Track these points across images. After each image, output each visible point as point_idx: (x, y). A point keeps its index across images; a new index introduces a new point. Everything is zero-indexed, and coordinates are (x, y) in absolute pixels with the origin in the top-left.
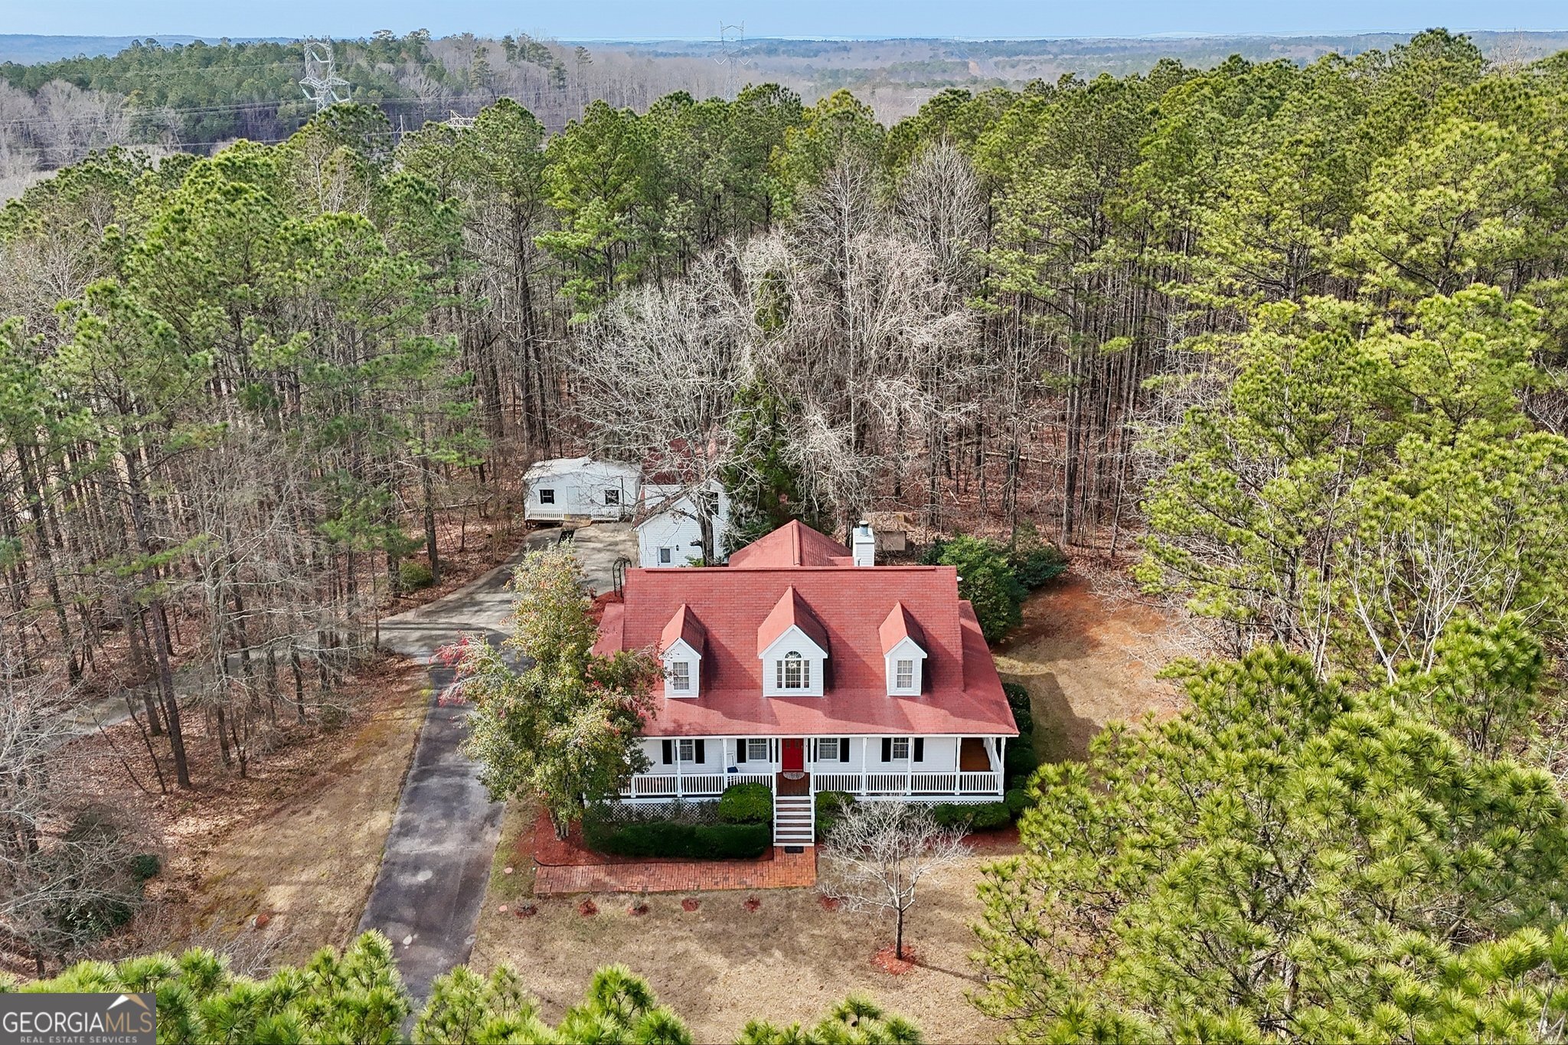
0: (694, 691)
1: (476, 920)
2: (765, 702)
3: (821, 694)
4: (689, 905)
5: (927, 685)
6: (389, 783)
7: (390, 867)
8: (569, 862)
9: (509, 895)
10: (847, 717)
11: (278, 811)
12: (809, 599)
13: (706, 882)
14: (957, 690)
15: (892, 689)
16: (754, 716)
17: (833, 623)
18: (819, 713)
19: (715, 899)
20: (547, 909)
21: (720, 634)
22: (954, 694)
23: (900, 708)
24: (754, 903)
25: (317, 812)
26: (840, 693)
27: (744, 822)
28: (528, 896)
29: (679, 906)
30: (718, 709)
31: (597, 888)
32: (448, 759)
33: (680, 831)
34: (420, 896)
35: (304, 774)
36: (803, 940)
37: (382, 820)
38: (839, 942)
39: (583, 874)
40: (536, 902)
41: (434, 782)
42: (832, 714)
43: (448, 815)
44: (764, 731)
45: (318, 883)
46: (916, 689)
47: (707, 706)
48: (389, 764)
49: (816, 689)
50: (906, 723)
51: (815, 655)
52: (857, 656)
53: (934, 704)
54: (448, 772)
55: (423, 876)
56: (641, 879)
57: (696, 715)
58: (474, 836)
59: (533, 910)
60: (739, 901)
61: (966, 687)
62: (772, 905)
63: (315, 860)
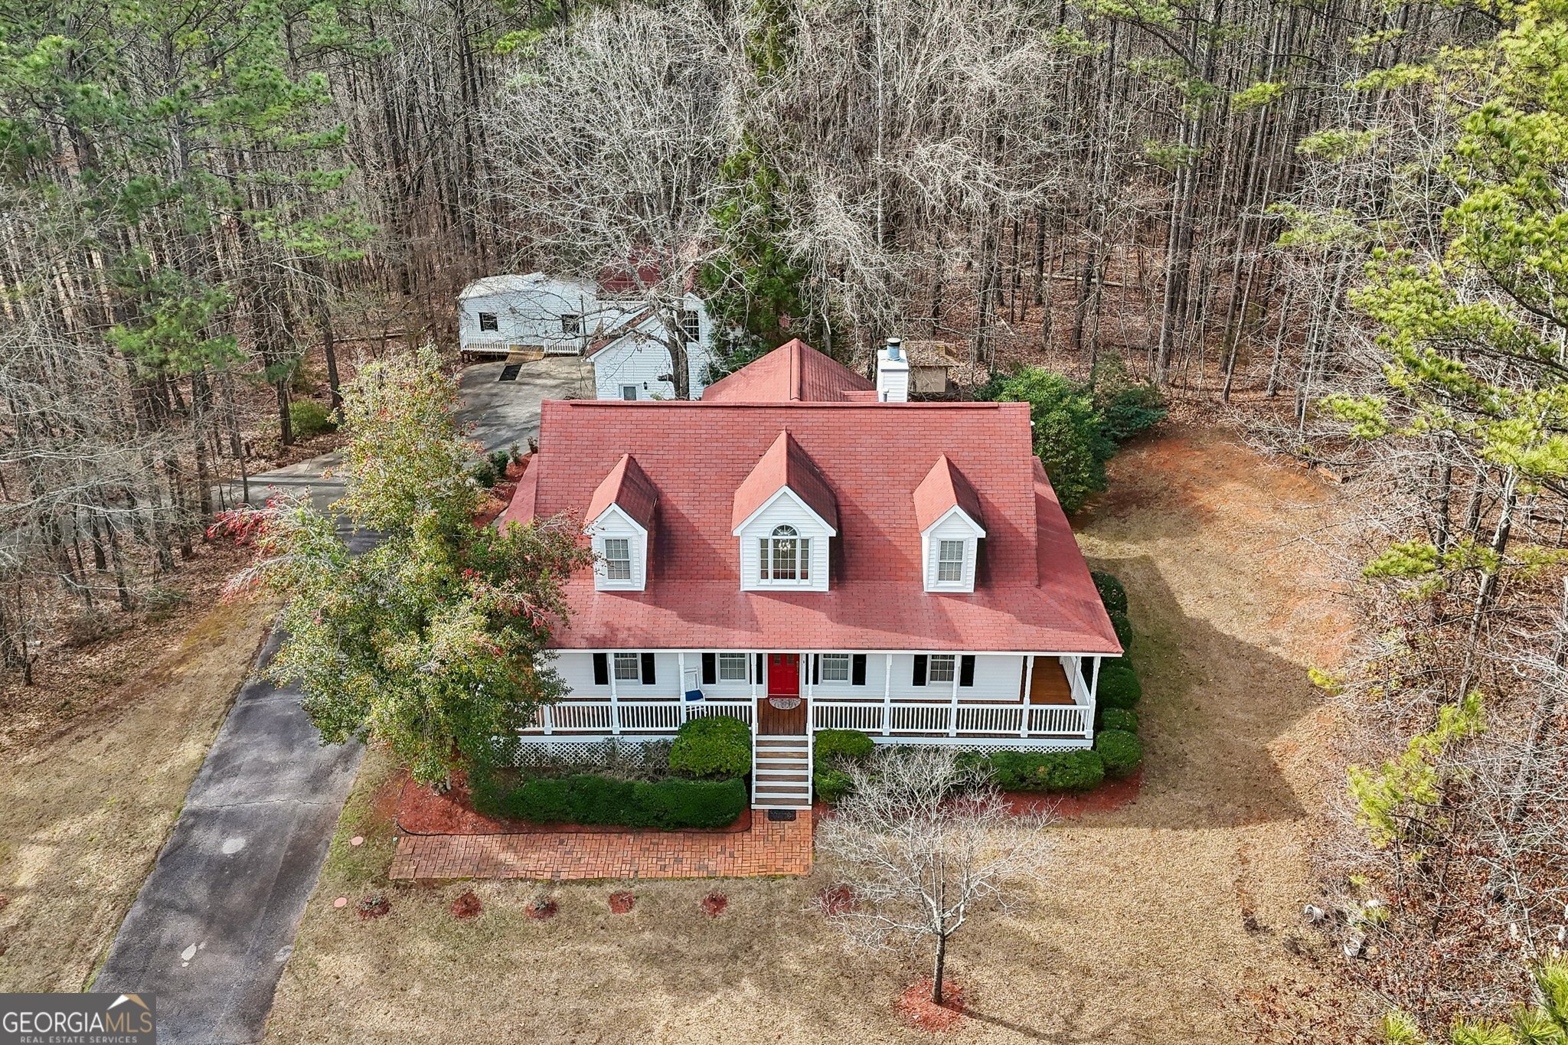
0: (638, 581)
1: (295, 920)
2: (742, 598)
3: (826, 589)
4: (619, 902)
5: (984, 577)
6: (212, 702)
8: (448, 826)
9: (353, 879)
10: (863, 622)
11: (60, 735)
12: (812, 449)
13: (648, 866)
14: (1028, 584)
15: (931, 582)
16: (723, 619)
17: (846, 486)
18: (821, 616)
19: (659, 894)
20: (406, 906)
21: (680, 499)
22: (1022, 590)
23: (942, 611)
24: (717, 902)
25: (112, 737)
26: (854, 588)
27: (708, 776)
28: (379, 883)
29: (604, 903)
30: (671, 608)
31: (486, 869)
33: (611, 787)
34: (225, 872)
35: (107, 681)
37: (190, 755)
38: (843, 971)
40: (391, 892)
41: (276, 699)
42: (841, 618)
45: (84, 845)
46: (967, 582)
47: (655, 604)
49: (819, 579)
50: (951, 634)
51: (818, 532)
52: (880, 534)
53: (994, 605)
55: (233, 845)
56: (553, 858)
57: (639, 614)
58: (317, 785)
59: (385, 907)
60: (695, 896)
61: (1041, 580)
62: (742, 903)
63: (85, 812)
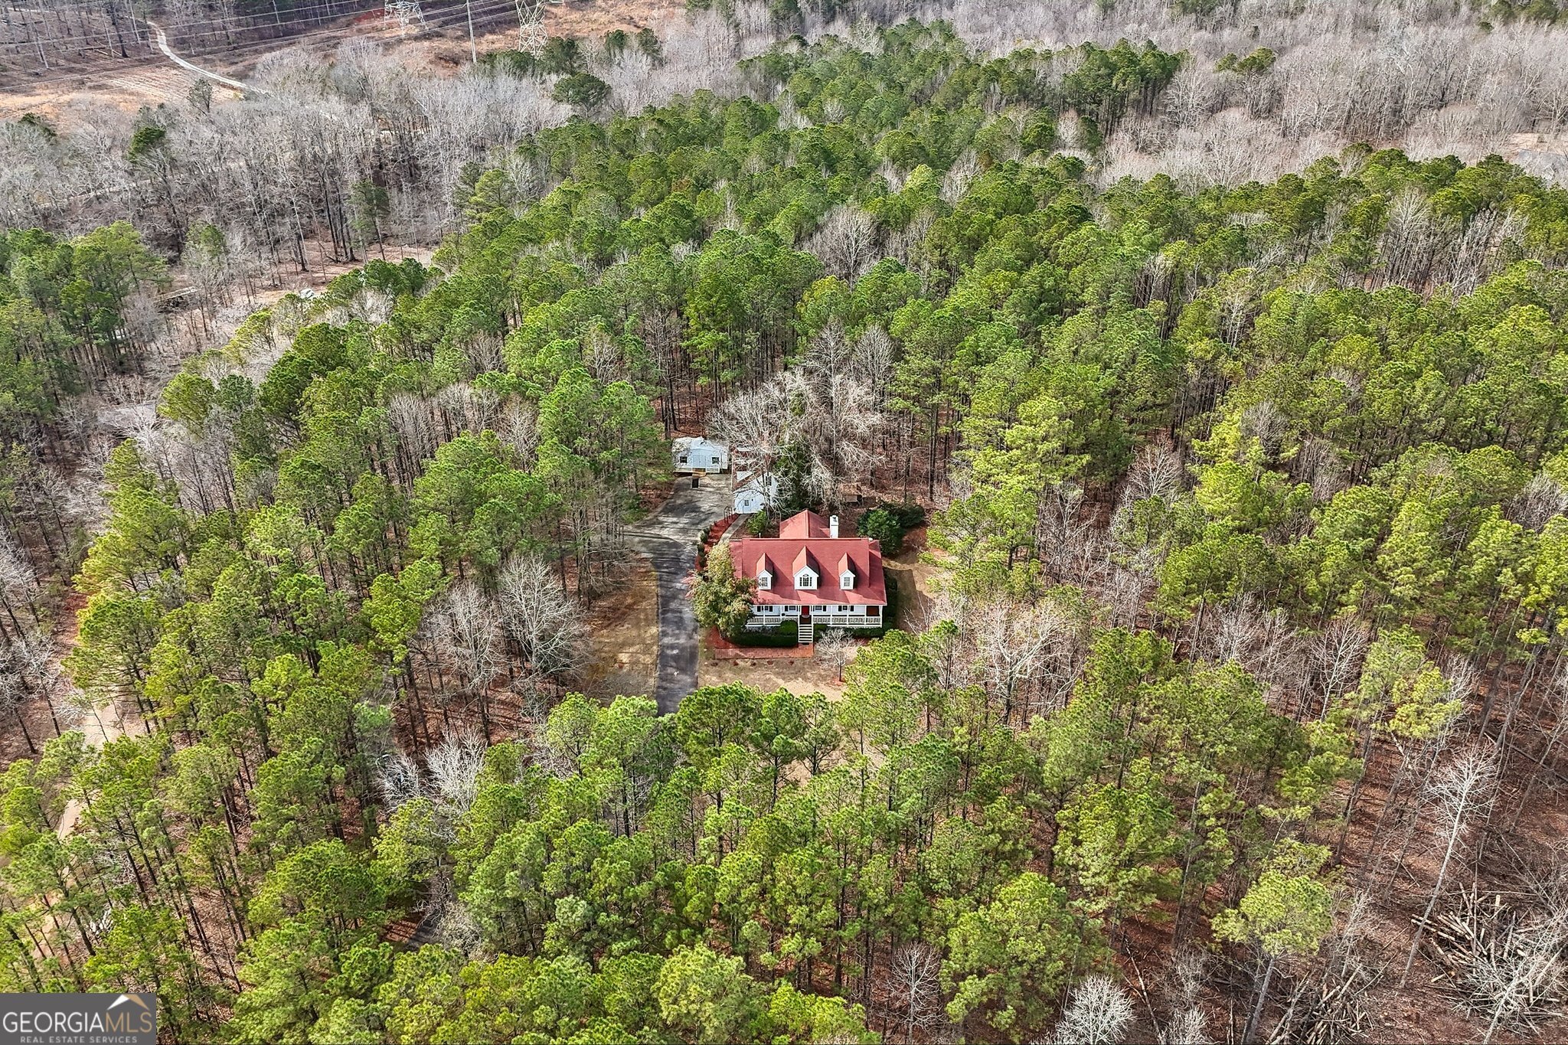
0: (769, 587)
1: (697, 667)
2: (795, 591)
3: (816, 589)
4: (770, 663)
5: (855, 586)
6: (652, 615)
7: (663, 647)
8: (727, 647)
9: (707, 659)
10: (825, 596)
11: (609, 625)
12: (812, 552)
13: (775, 655)
15: (843, 587)
16: (791, 597)
17: (821, 561)
18: (815, 595)
19: (779, 661)
20: (721, 663)
21: (778, 565)
22: (865, 588)
23: (845, 593)
25: (626, 626)
26: (823, 588)
27: (788, 634)
28: (714, 658)
29: (767, 663)
30: (777, 593)
31: (737, 657)
32: (673, 605)
33: (766, 637)
34: (676, 658)
35: (614, 609)
36: (809, 675)
37: (654, 630)
38: (820, 675)
39: (732, 651)
40: (717, 660)
41: (669, 615)
42: (820, 596)
43: (678, 629)
44: (795, 603)
45: (637, 653)
46: (851, 587)
47: (774, 593)
48: (649, 605)
49: (814, 586)
50: (848, 599)
51: (814, 576)
52: (830, 575)
53: (858, 592)
54: (674, 611)
55: (675, 652)
56: (751, 654)
57: (770, 596)
58: (690, 637)
59: (717, 663)
60: (787, 661)
61: (870, 586)
62: (798, 663)
63: (633, 645)
